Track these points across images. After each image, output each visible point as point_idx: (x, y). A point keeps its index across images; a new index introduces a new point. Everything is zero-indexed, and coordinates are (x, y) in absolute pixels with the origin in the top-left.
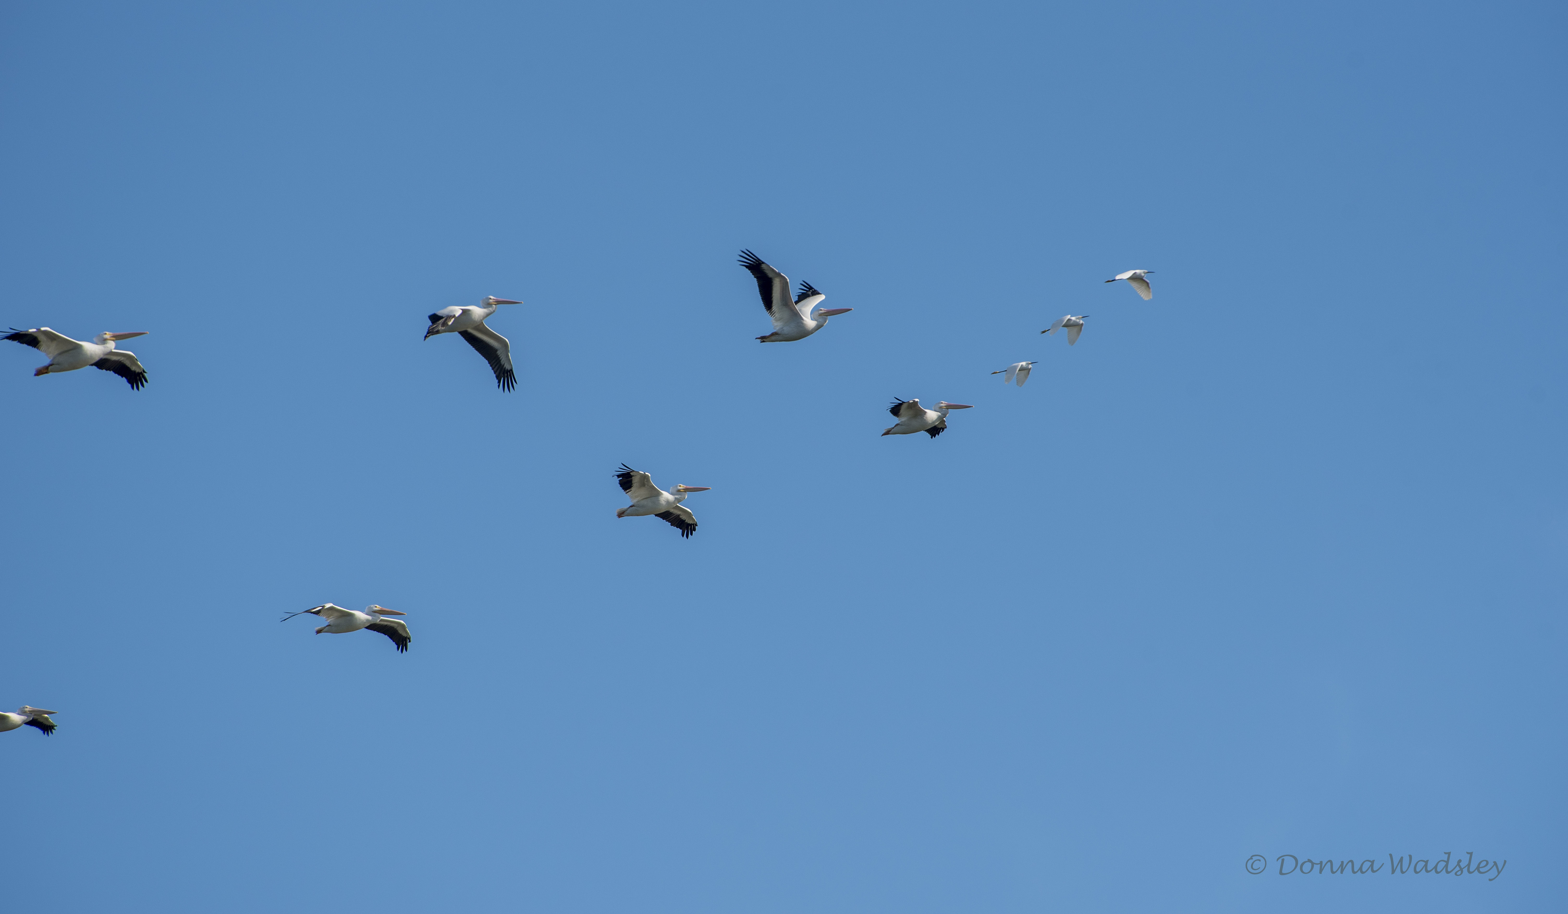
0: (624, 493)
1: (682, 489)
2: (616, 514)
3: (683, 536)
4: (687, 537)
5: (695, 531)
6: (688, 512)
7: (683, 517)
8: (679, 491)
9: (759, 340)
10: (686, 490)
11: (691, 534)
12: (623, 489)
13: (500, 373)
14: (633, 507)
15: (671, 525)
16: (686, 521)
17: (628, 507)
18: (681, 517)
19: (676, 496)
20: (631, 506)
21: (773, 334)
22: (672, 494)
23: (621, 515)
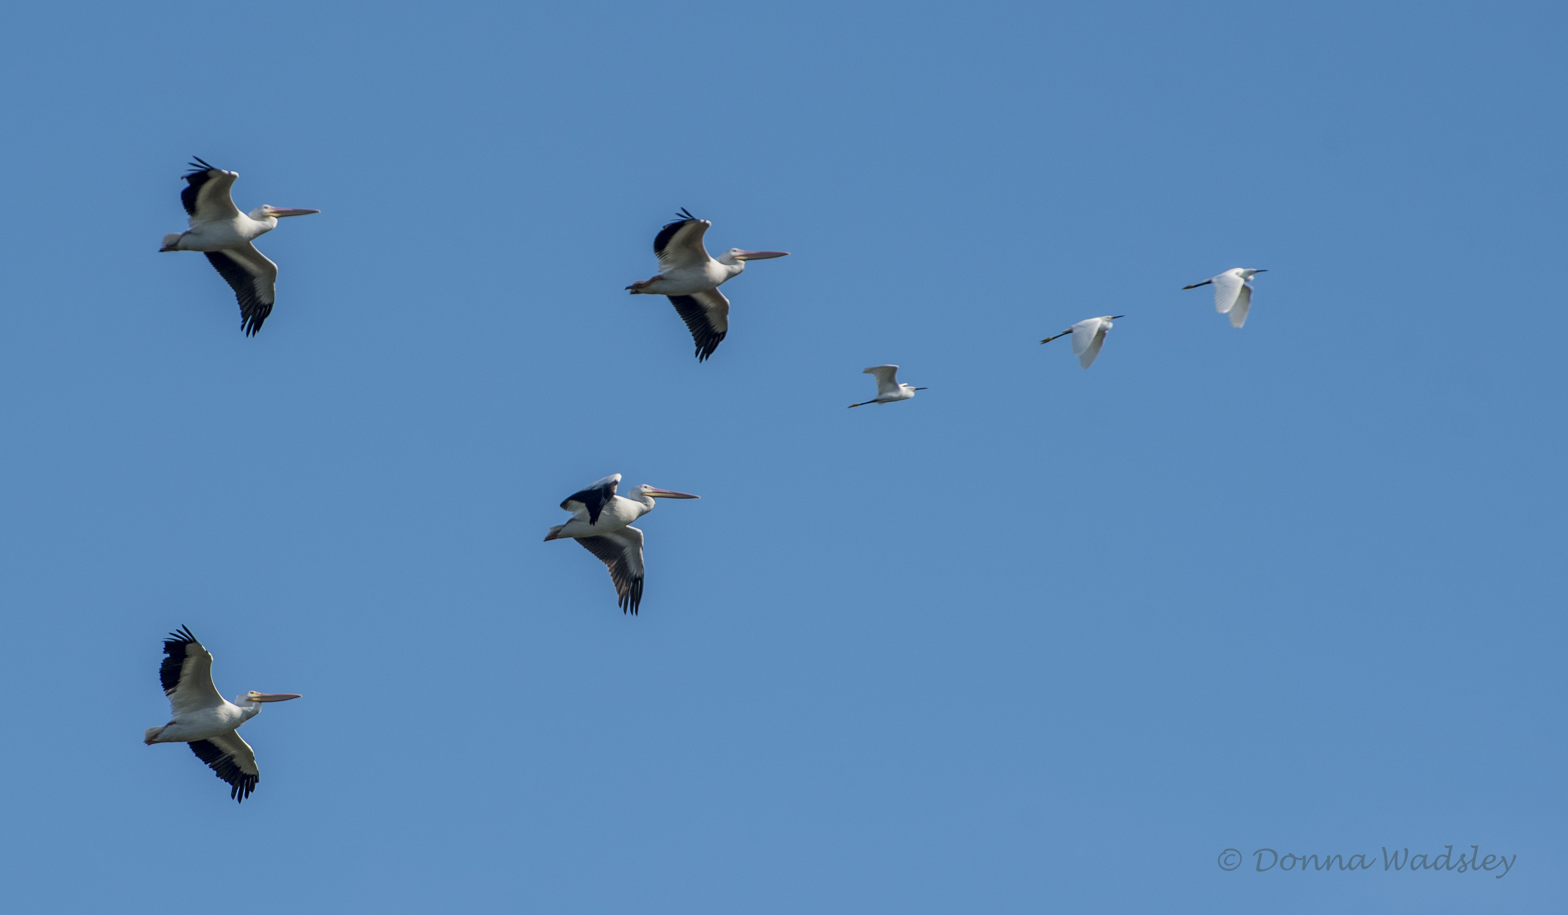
0: (164, 693)
1: (255, 697)
2: (143, 738)
3: (233, 797)
4: (240, 800)
5: (252, 791)
6: (249, 750)
7: (237, 761)
8: (250, 700)
9: (629, 290)
10: (263, 699)
11: (247, 796)
12: (164, 685)
13: (248, 309)
14: (174, 725)
15: (217, 776)
16: (241, 770)
17: (165, 724)
18: (234, 760)
19: (245, 708)
20: (170, 724)
21: (654, 280)
22: (238, 705)
23: (152, 739)
